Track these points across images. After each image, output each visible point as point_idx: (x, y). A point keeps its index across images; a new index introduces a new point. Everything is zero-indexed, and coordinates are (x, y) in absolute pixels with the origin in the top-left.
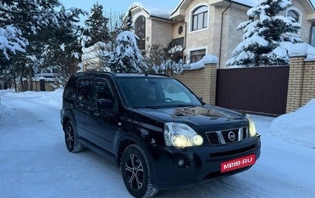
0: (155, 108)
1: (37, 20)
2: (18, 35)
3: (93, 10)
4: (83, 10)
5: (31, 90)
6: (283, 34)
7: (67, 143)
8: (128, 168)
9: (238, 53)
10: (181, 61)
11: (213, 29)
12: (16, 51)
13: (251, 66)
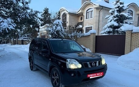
0: (64, 53)
1: (20, 15)
2: (12, 22)
3: (44, 10)
4: (39, 11)
5: (18, 44)
6: (125, 21)
7: (30, 67)
8: (53, 77)
9: (105, 29)
10: (80, 32)
11: (95, 18)
12: (11, 29)
13: (111, 34)
